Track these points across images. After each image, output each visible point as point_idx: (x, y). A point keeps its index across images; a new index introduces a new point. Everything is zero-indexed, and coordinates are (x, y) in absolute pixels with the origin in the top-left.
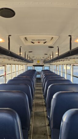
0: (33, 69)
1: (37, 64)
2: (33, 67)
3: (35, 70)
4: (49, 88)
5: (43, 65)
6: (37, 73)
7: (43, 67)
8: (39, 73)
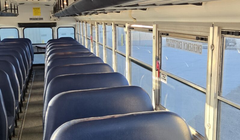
0: (21, 37)
1: (31, 19)
2: (20, 29)
3: (28, 41)
4: (50, 107)
5: (52, 21)
6: (36, 51)
7: (55, 29)
8: (41, 50)
